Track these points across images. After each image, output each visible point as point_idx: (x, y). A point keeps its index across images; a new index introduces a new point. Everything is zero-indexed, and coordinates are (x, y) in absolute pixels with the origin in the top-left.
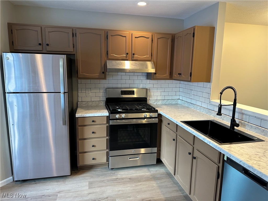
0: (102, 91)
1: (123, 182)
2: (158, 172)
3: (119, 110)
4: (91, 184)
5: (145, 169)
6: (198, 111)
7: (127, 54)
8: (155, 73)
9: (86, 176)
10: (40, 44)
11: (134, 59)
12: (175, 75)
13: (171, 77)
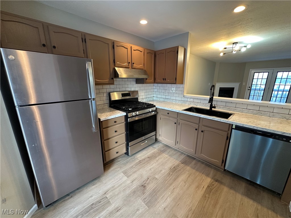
0: (105, 95)
3: (130, 109)
4: (125, 173)
5: (151, 148)
7: (129, 63)
8: (147, 79)
9: (116, 169)
10: (44, 45)
11: (134, 67)
12: (157, 80)
13: (155, 82)
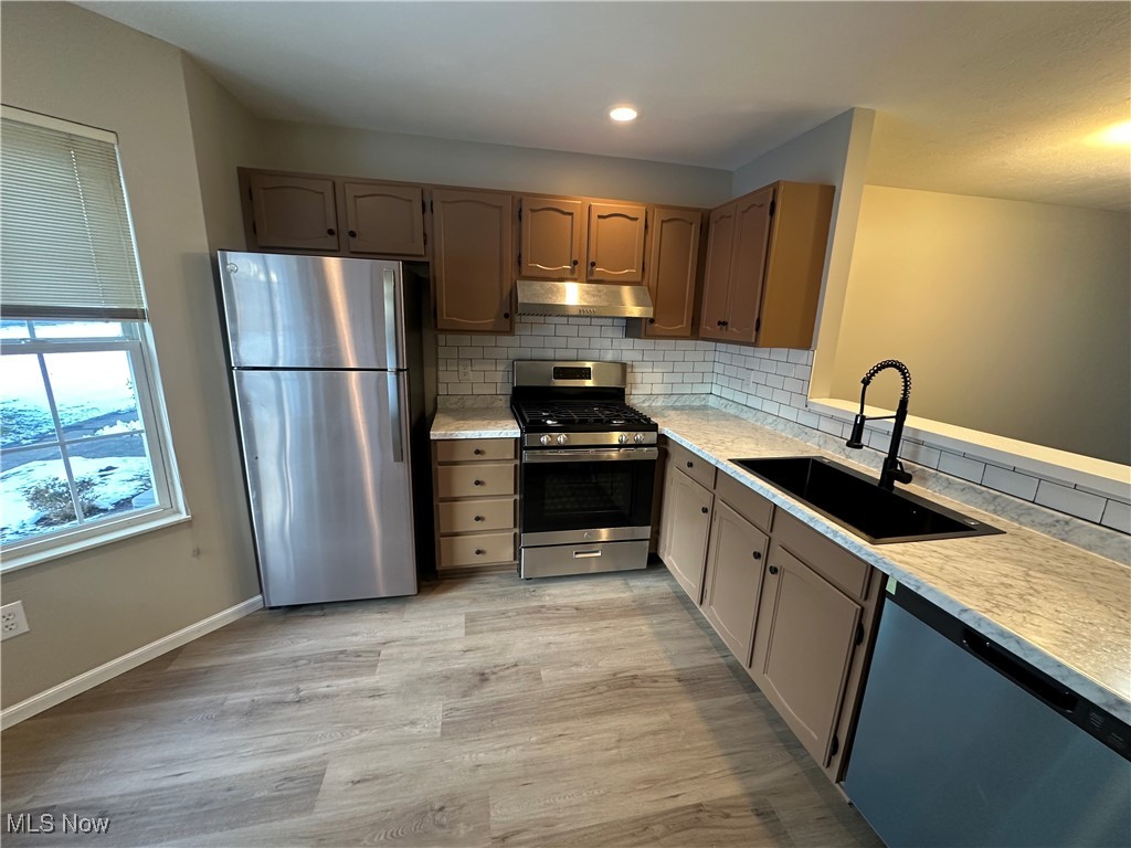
0: (501, 367)
1: (558, 618)
2: (652, 591)
3: (549, 422)
4: (471, 620)
5: (617, 582)
6: (768, 427)
7: (575, 263)
8: (652, 321)
9: (459, 598)
10: (331, 232)
11: (594, 277)
12: (705, 327)
13: (695, 332)
